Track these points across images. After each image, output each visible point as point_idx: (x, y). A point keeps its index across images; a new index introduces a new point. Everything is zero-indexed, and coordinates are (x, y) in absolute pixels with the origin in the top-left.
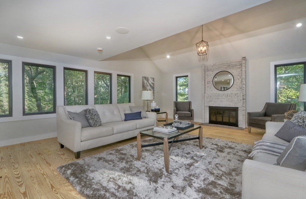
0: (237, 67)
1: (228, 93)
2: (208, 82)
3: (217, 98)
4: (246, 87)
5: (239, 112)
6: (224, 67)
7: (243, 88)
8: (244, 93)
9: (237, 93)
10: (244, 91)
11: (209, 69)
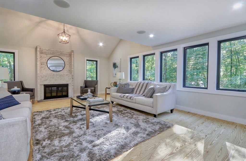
0: (67, 56)
1: (61, 74)
2: (42, 63)
3: (53, 77)
4: (74, 70)
5: (69, 87)
6: (57, 53)
7: (72, 71)
8: (73, 74)
9: (68, 74)
10: (73, 73)
11: (44, 52)
